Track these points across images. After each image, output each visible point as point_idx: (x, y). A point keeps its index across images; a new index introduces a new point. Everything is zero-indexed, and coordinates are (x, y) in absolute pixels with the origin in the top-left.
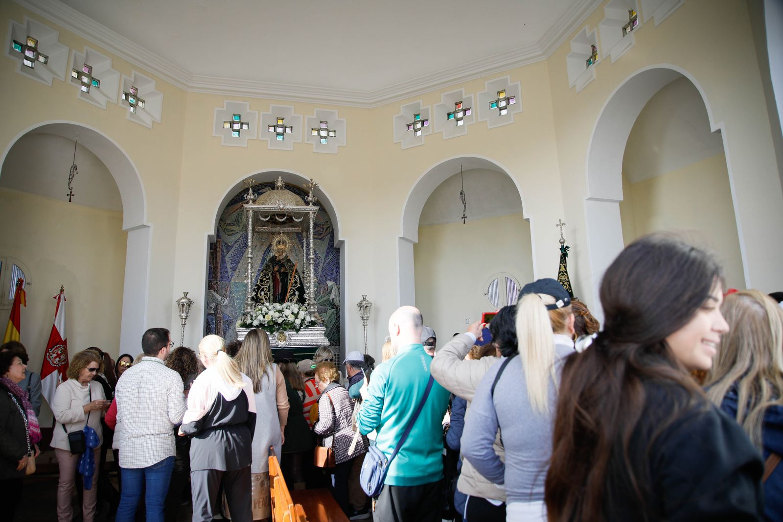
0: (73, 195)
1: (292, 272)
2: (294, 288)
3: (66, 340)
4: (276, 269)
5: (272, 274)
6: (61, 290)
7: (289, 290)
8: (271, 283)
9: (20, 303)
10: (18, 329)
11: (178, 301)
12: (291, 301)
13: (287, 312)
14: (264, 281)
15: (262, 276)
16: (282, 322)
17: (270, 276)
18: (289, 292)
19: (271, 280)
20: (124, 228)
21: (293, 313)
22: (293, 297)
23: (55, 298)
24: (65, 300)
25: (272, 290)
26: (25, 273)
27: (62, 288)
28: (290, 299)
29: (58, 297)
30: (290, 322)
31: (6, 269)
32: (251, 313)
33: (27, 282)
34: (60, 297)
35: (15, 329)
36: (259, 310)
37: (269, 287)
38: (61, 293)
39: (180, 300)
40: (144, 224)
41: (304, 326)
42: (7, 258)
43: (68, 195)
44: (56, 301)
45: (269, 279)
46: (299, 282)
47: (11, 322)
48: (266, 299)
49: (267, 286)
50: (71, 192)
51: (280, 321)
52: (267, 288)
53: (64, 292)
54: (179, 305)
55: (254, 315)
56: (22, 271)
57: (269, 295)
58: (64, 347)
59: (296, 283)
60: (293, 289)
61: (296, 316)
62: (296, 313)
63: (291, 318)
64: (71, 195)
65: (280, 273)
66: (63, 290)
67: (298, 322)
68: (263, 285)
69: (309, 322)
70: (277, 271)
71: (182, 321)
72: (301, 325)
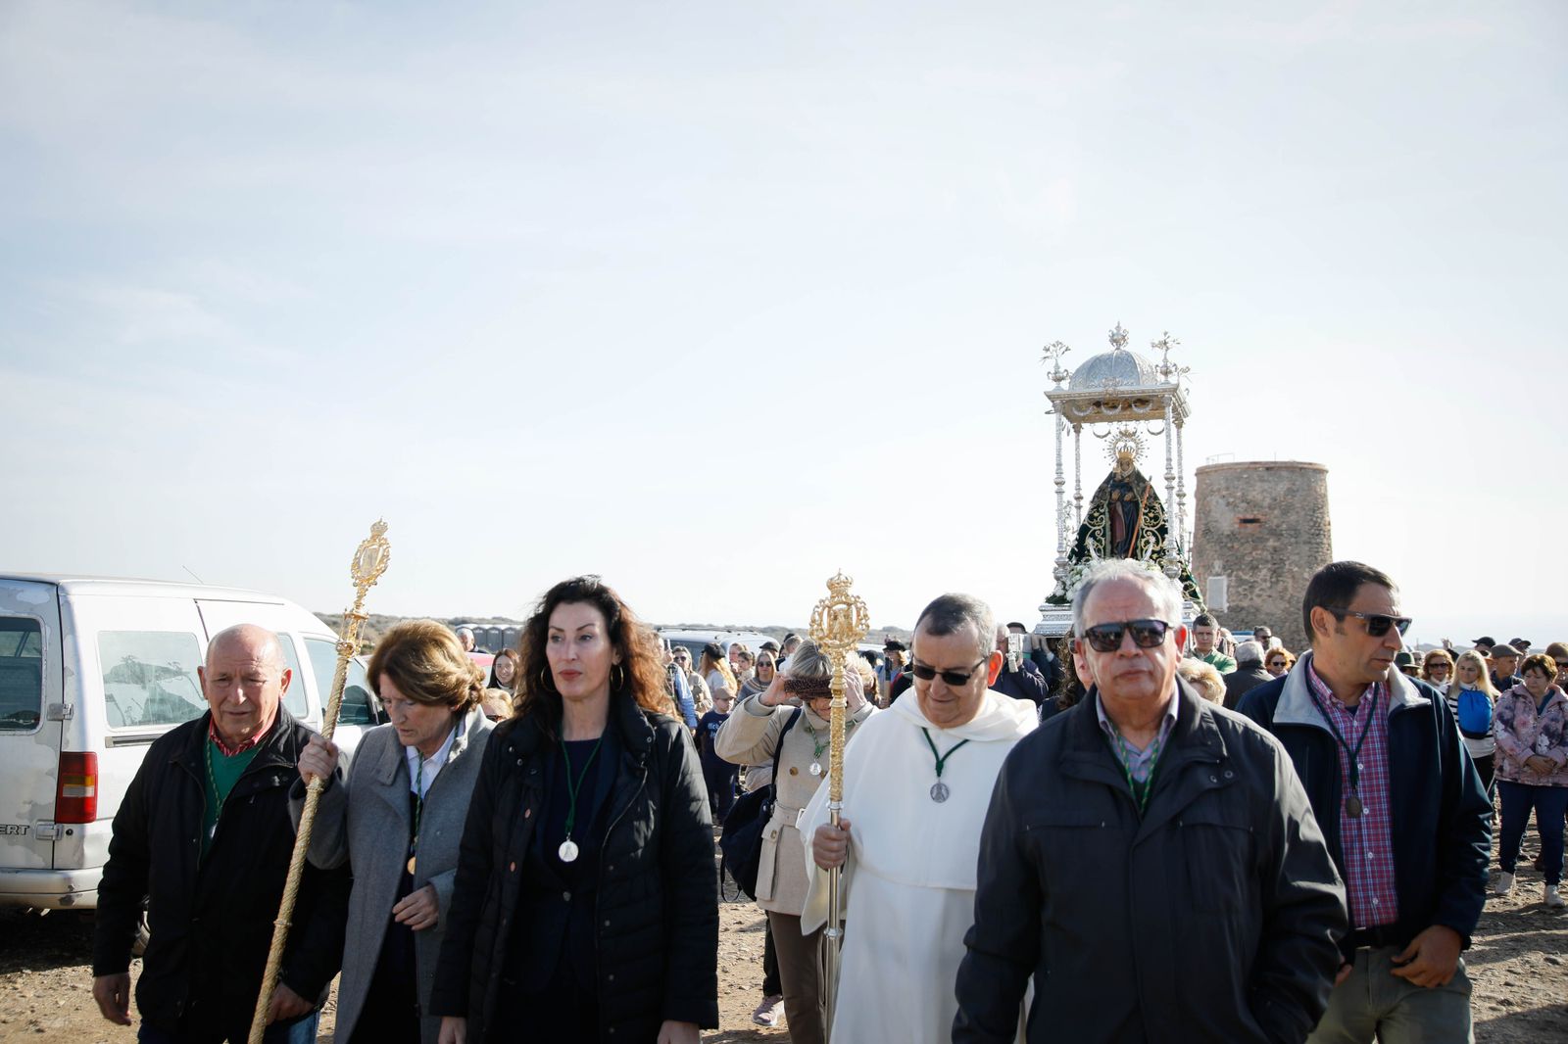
2: (1153, 529)
4: (1115, 496)
5: (1109, 504)
8: (1106, 521)
15: (1092, 509)
17: (1106, 509)
19: (1107, 514)
25: (1108, 533)
28: (1146, 548)
32: (1064, 579)
36: (1077, 574)
37: (1104, 528)
45: (1104, 513)
49: (1100, 527)
52: (1100, 530)
55: (1068, 583)
57: (1103, 543)
59: (1156, 518)
65: (1124, 504)
68: (1093, 526)
70: (1118, 500)
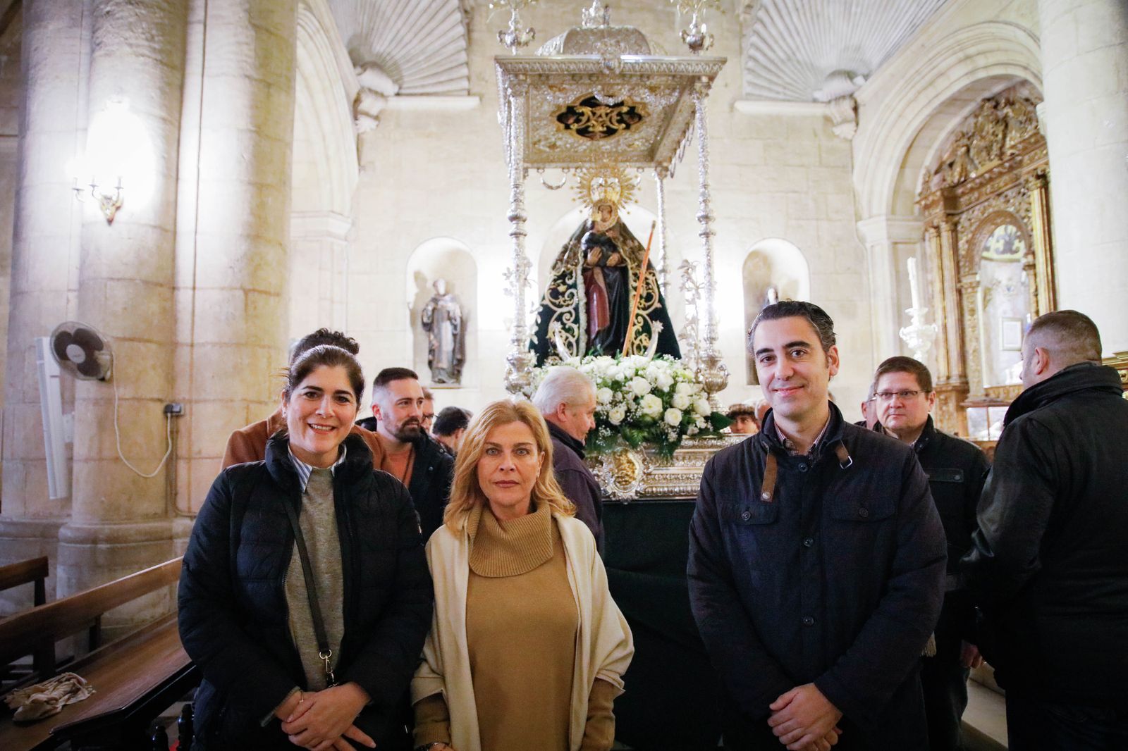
1: (639, 266)
2: (645, 313)
4: (593, 257)
5: (583, 271)
7: (632, 318)
8: (579, 298)
12: (641, 349)
13: (639, 387)
14: (563, 294)
15: (555, 280)
16: (625, 420)
17: (577, 279)
18: (634, 325)
19: (581, 290)
21: (656, 391)
22: (643, 337)
25: (583, 318)
28: (637, 342)
30: (648, 419)
37: (576, 309)
41: (692, 429)
46: (656, 297)
48: (570, 345)
51: (617, 416)
52: (570, 312)
57: (576, 333)
60: (642, 316)
61: (667, 398)
62: (666, 389)
63: (652, 406)
65: (606, 271)
67: (674, 417)
68: (560, 306)
69: (707, 418)
70: (597, 265)
72: (682, 429)
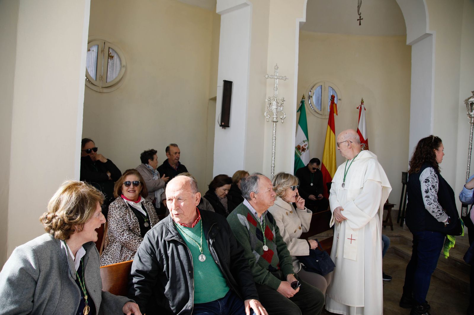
0: (362, 19)
3: (367, 140)
6: (361, 102)
9: (334, 113)
10: (334, 132)
11: (467, 101)
20: (408, 43)
23: (358, 108)
24: (365, 110)
26: (337, 92)
27: (362, 100)
29: (359, 108)
31: (324, 90)
33: (339, 99)
34: (361, 108)
35: (332, 132)
38: (362, 104)
39: (469, 99)
40: (427, 32)
42: (324, 82)
43: (358, 20)
44: (359, 110)
47: (329, 127)
50: (360, 17)
53: (364, 103)
54: (467, 104)
56: (335, 91)
58: (366, 145)
64: (360, 19)
66: (363, 102)
71: (471, 120)
